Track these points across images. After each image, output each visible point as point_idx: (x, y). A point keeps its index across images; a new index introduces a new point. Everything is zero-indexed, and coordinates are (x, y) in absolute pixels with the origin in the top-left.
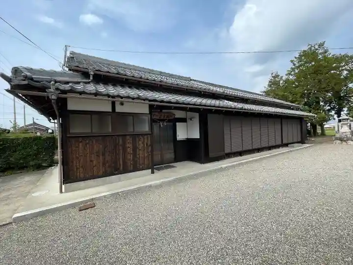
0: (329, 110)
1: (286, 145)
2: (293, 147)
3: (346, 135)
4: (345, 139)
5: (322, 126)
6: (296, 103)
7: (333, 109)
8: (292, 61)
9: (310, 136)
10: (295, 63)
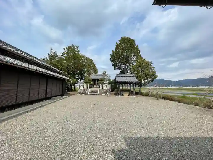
0: (78, 78)
1: (50, 98)
2: (55, 99)
3: (82, 91)
4: (81, 93)
5: (75, 86)
6: (64, 71)
7: (79, 78)
8: (64, 49)
9: (68, 91)
10: (66, 50)
